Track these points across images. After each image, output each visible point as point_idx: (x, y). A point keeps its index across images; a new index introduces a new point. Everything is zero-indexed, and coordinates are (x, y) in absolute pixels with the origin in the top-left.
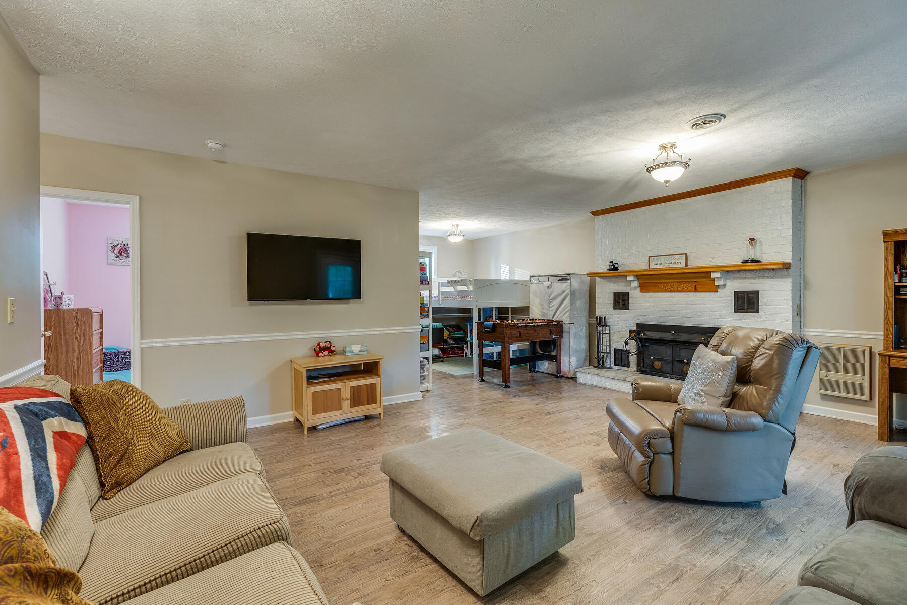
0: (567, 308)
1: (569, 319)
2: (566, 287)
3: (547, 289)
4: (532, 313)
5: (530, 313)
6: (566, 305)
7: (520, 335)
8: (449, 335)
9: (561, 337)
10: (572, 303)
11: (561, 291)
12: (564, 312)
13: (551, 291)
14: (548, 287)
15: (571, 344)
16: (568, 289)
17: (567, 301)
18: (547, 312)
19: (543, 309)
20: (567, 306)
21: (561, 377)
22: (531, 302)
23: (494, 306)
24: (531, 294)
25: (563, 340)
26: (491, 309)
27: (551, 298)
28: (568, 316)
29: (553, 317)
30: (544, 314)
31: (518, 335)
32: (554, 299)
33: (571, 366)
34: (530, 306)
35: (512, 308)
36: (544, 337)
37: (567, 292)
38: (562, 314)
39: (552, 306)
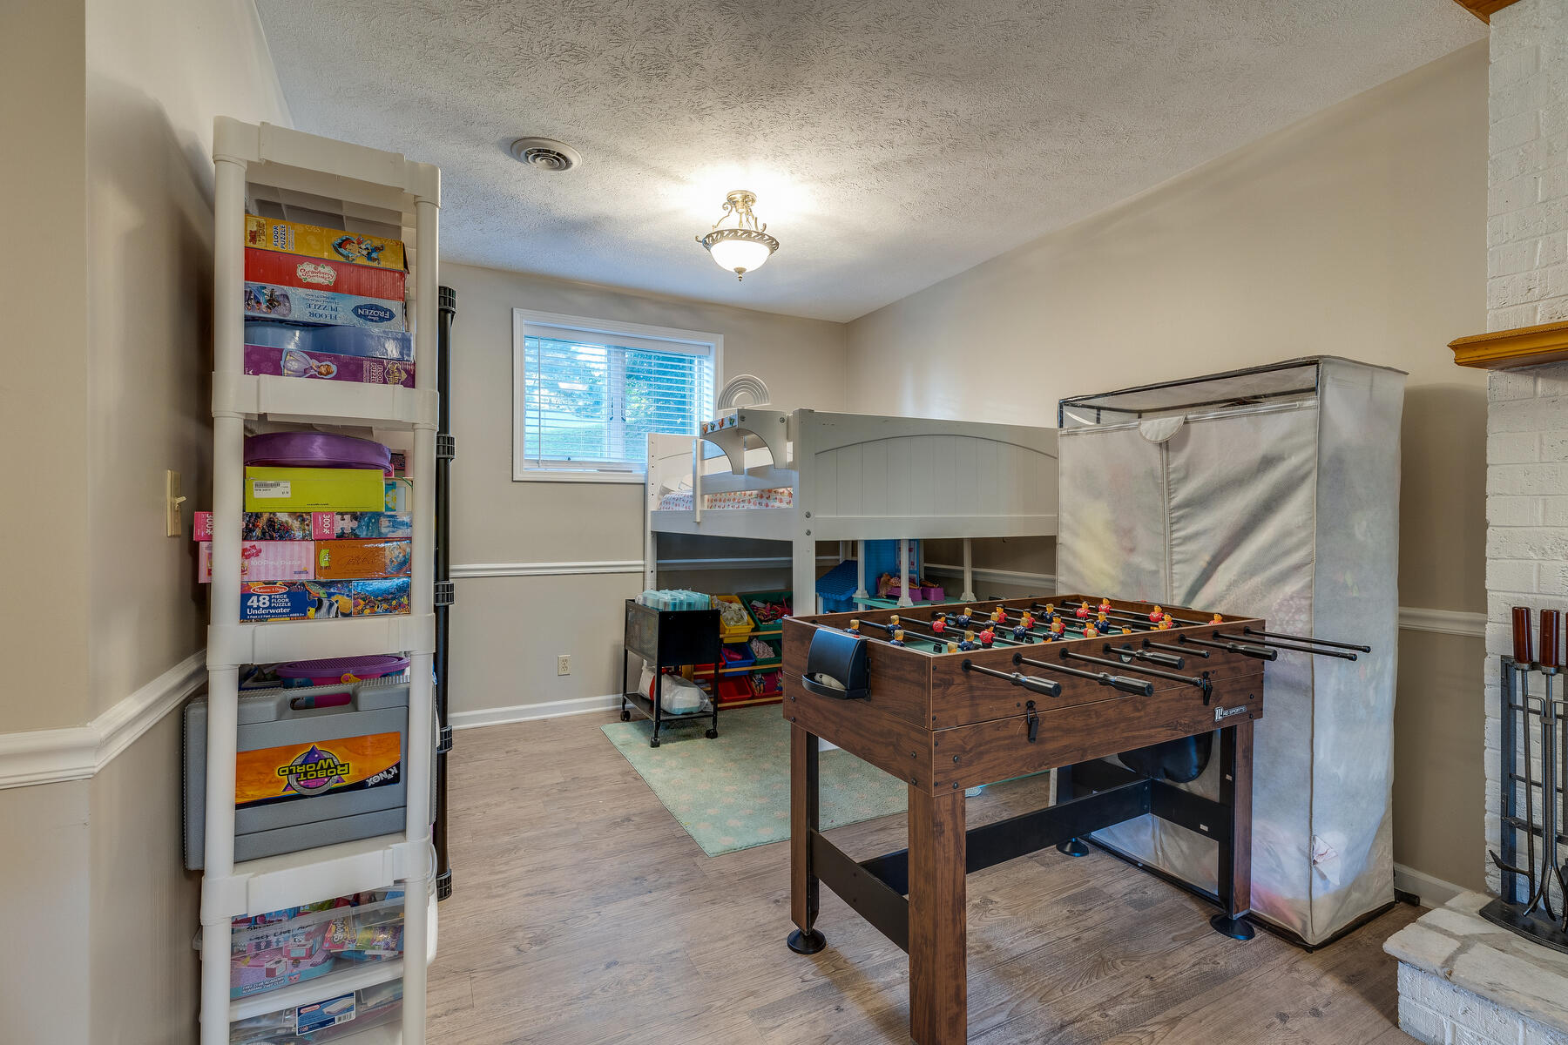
0: (1297, 547)
1: (1304, 617)
2: (1290, 435)
3: (1155, 455)
4: (1070, 569)
5: (1060, 569)
6: (1287, 533)
7: (1032, 724)
8: (754, 630)
9: (1256, 711)
10: (1327, 521)
11: (1256, 454)
12: (1274, 570)
13: (1179, 460)
14: (1165, 445)
15: (1321, 755)
16: (1301, 447)
17: (1295, 511)
18: (1153, 568)
19: (1132, 550)
20: (1290, 542)
21: (1252, 924)
22: (1065, 517)
23: (904, 535)
24: (1064, 482)
25: (1259, 725)
26: (895, 544)
27: (1180, 496)
28: (1299, 594)
29: (1193, 593)
30: (1133, 575)
31: (1021, 728)
32: (1200, 502)
33: (1317, 881)
34: (1064, 537)
35: (975, 542)
36: (1168, 725)
37: (1294, 461)
38: (1257, 580)
39: (1187, 539)
